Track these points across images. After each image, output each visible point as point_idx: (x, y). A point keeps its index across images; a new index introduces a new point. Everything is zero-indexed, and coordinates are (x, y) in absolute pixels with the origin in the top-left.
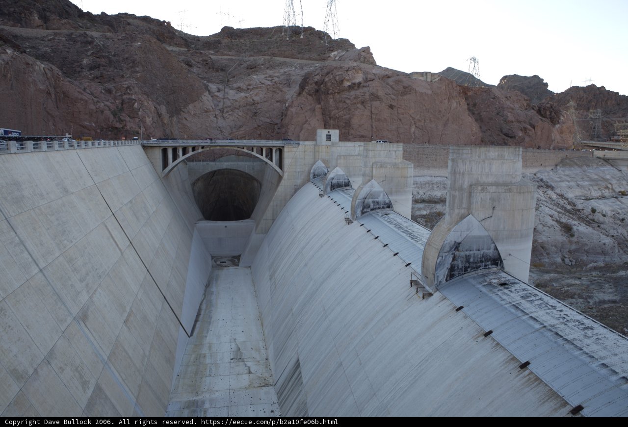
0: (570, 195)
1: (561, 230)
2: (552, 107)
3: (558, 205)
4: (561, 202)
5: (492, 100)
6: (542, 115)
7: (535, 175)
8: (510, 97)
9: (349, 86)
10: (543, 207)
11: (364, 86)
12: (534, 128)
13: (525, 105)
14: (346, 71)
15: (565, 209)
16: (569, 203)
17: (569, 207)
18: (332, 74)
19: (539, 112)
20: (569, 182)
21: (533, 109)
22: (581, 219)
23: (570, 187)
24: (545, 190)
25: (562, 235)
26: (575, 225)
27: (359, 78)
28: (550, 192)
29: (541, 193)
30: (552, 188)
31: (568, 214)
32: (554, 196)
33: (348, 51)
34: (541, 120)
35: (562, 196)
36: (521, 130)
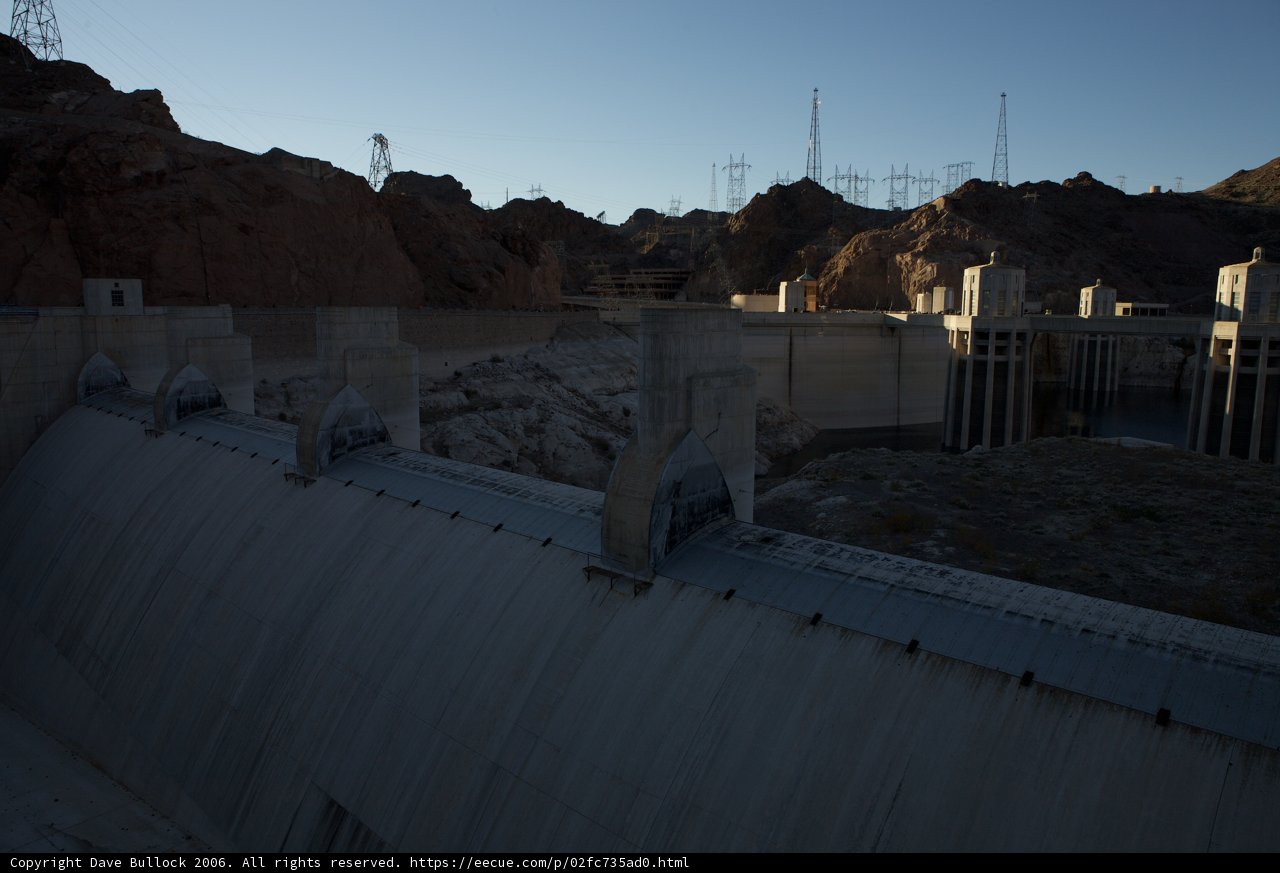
0: (587, 390)
1: (593, 451)
2: (524, 236)
3: (574, 408)
4: (578, 402)
5: (423, 219)
6: (510, 250)
7: (526, 357)
8: (454, 215)
9: (135, 177)
10: (556, 414)
11: (173, 181)
12: (504, 274)
13: (480, 229)
14: (124, 142)
15: (587, 414)
16: (589, 403)
17: (590, 410)
18: (87, 147)
19: (504, 243)
20: (578, 366)
21: (494, 238)
22: (613, 427)
23: (583, 376)
24: (548, 384)
25: (597, 459)
26: (611, 439)
27: (158, 162)
28: (556, 387)
29: (544, 389)
30: (557, 379)
31: (594, 421)
32: (565, 394)
33: (94, 94)
34: (513, 258)
35: (574, 391)
36: (484, 276)
